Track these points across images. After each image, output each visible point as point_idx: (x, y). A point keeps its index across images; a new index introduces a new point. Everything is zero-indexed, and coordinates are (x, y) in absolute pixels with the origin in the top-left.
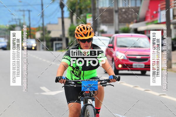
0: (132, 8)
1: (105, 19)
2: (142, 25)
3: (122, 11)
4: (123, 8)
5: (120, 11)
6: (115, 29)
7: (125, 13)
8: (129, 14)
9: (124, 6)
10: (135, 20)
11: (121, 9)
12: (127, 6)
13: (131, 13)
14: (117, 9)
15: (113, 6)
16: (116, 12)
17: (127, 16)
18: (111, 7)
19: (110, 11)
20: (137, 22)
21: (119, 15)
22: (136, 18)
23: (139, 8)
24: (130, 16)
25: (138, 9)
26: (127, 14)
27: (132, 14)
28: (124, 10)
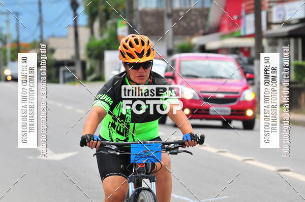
0: (196, 10)
1: (149, 28)
2: (214, 40)
4: (181, 10)
5: (175, 15)
6: (168, 46)
7: (184, 18)
8: (191, 20)
9: (183, 7)
10: (201, 31)
11: (178, 11)
12: (188, 6)
13: (194, 18)
14: (169, 11)
15: (163, 7)
16: (169, 16)
17: (188, 24)
18: (161, 9)
19: (158, 15)
20: (205, 34)
21: (174, 22)
22: (204, 27)
23: (208, 10)
24: (193, 24)
25: (205, 12)
26: (188, 20)
27: (196, 21)
28: (182, 14)
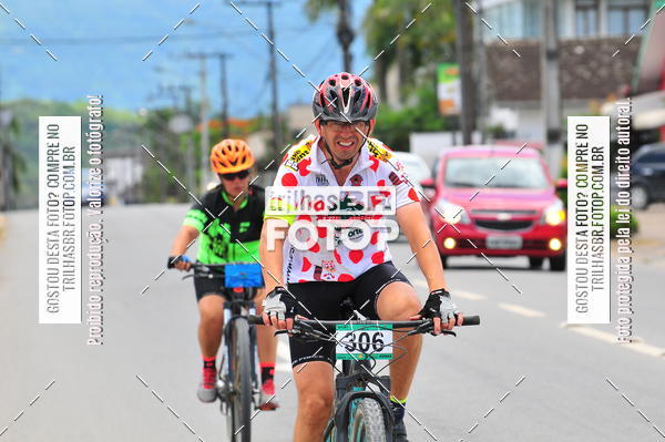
0: (611, 42)
1: (508, 83)
2: (652, 107)
3: (572, 54)
4: (579, 43)
5: (565, 54)
6: (548, 121)
7: (585, 59)
8: (600, 64)
9: (582, 36)
10: (623, 89)
11: (570, 45)
12: (592, 35)
13: (606, 59)
14: (552, 46)
15: (539, 36)
16: (552, 55)
17: (594, 72)
18: (533, 40)
19: (528, 55)
20: (630, 95)
21: (562, 67)
22: (628, 79)
23: (638, 40)
24: (603, 72)
25: (633, 47)
26: (593, 64)
27: (611, 65)
28: (579, 50)
